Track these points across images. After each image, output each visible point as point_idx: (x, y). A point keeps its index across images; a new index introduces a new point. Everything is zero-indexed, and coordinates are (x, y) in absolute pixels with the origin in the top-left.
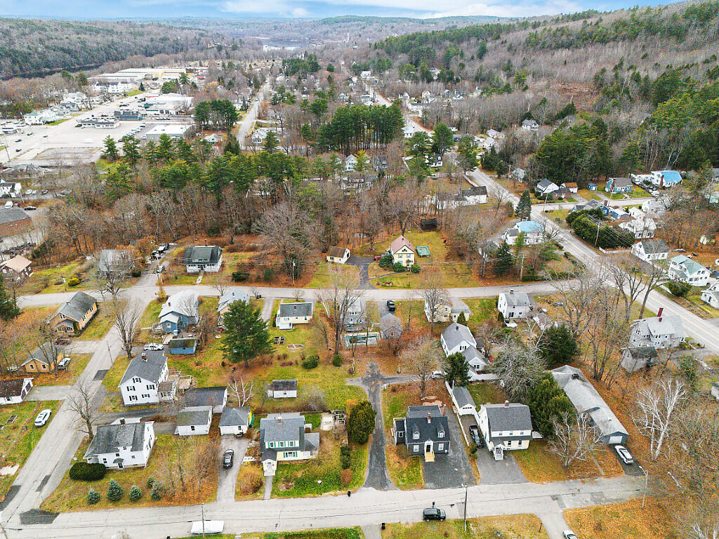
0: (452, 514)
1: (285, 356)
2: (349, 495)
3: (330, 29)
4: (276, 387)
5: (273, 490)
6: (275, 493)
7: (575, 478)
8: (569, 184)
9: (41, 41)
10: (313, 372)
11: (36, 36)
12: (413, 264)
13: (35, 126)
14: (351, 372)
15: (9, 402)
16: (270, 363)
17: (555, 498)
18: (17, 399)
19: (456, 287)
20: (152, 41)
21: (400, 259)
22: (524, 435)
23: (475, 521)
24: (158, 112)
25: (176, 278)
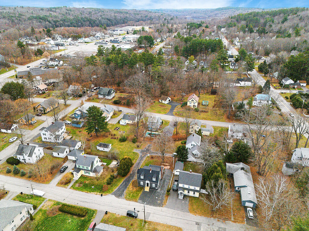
0: (141, 216)
1: (115, 135)
2: (102, 196)
3: (218, 13)
4: (100, 145)
5: (73, 186)
6: (73, 187)
7: (215, 217)
8: (301, 81)
9: (101, 16)
10: (122, 143)
11: (100, 14)
12: (196, 107)
13: (80, 43)
14: (138, 147)
15: (7, 132)
16: (107, 137)
17: (197, 224)
18: (9, 131)
19: (213, 120)
20: (141, 16)
21: (190, 104)
22: (196, 189)
23: (150, 223)
24: (127, 41)
25: (93, 99)
